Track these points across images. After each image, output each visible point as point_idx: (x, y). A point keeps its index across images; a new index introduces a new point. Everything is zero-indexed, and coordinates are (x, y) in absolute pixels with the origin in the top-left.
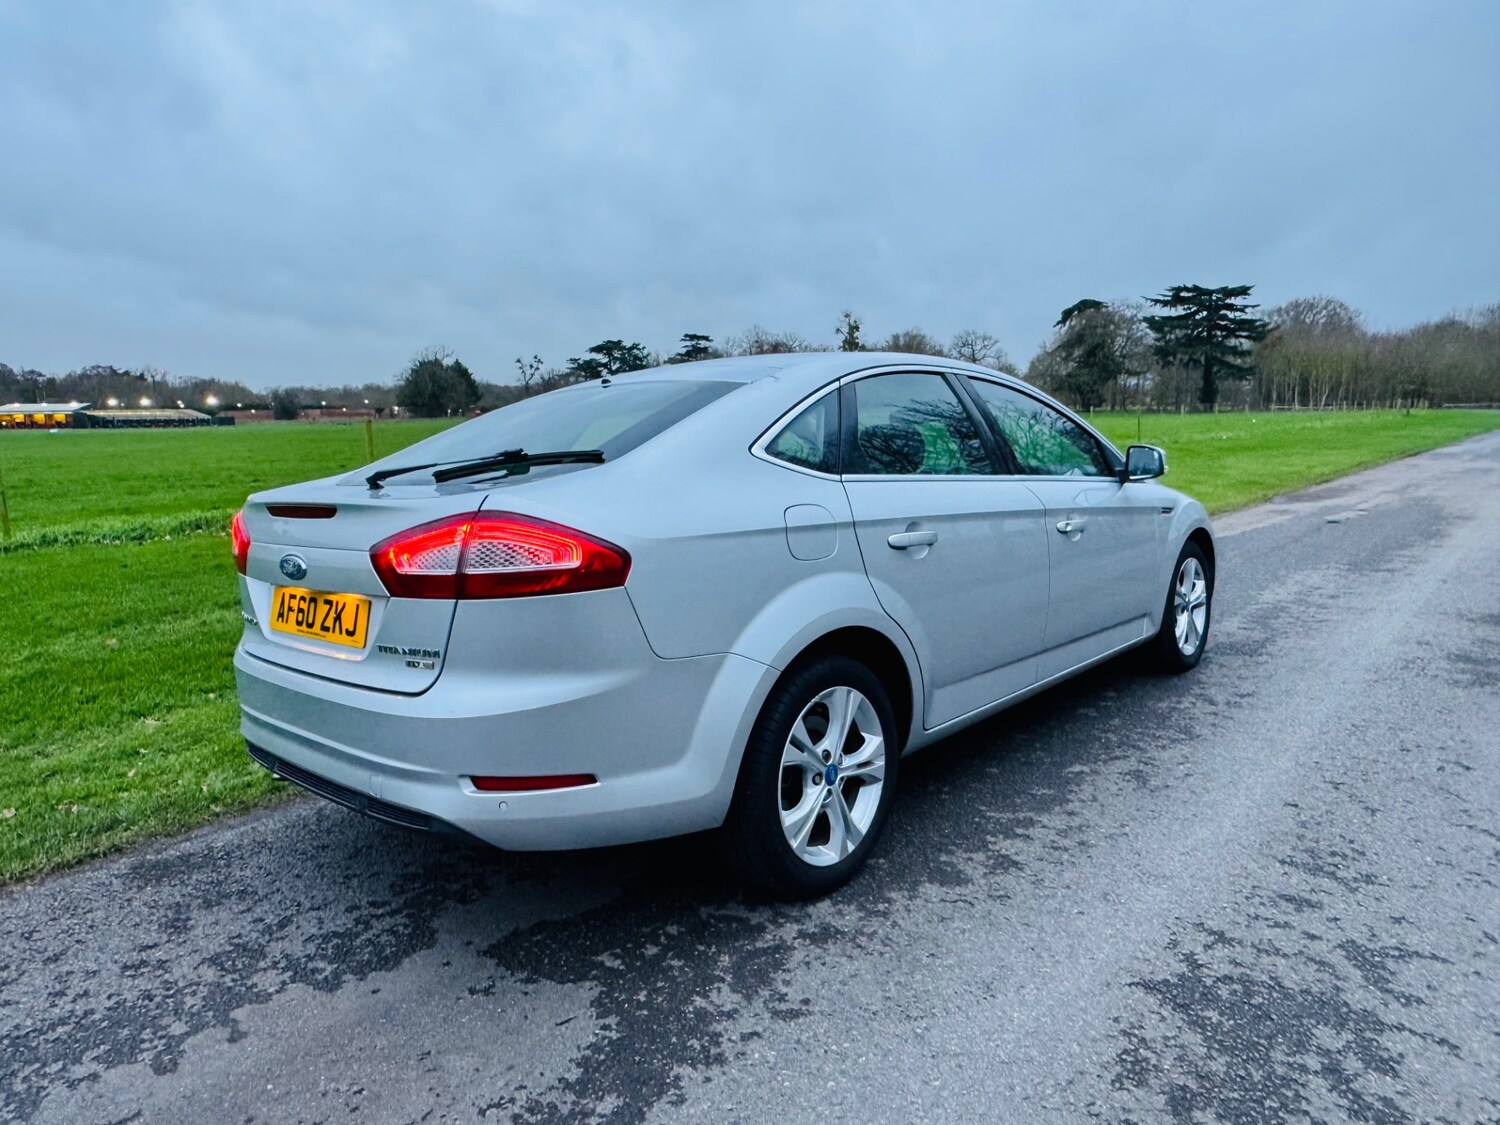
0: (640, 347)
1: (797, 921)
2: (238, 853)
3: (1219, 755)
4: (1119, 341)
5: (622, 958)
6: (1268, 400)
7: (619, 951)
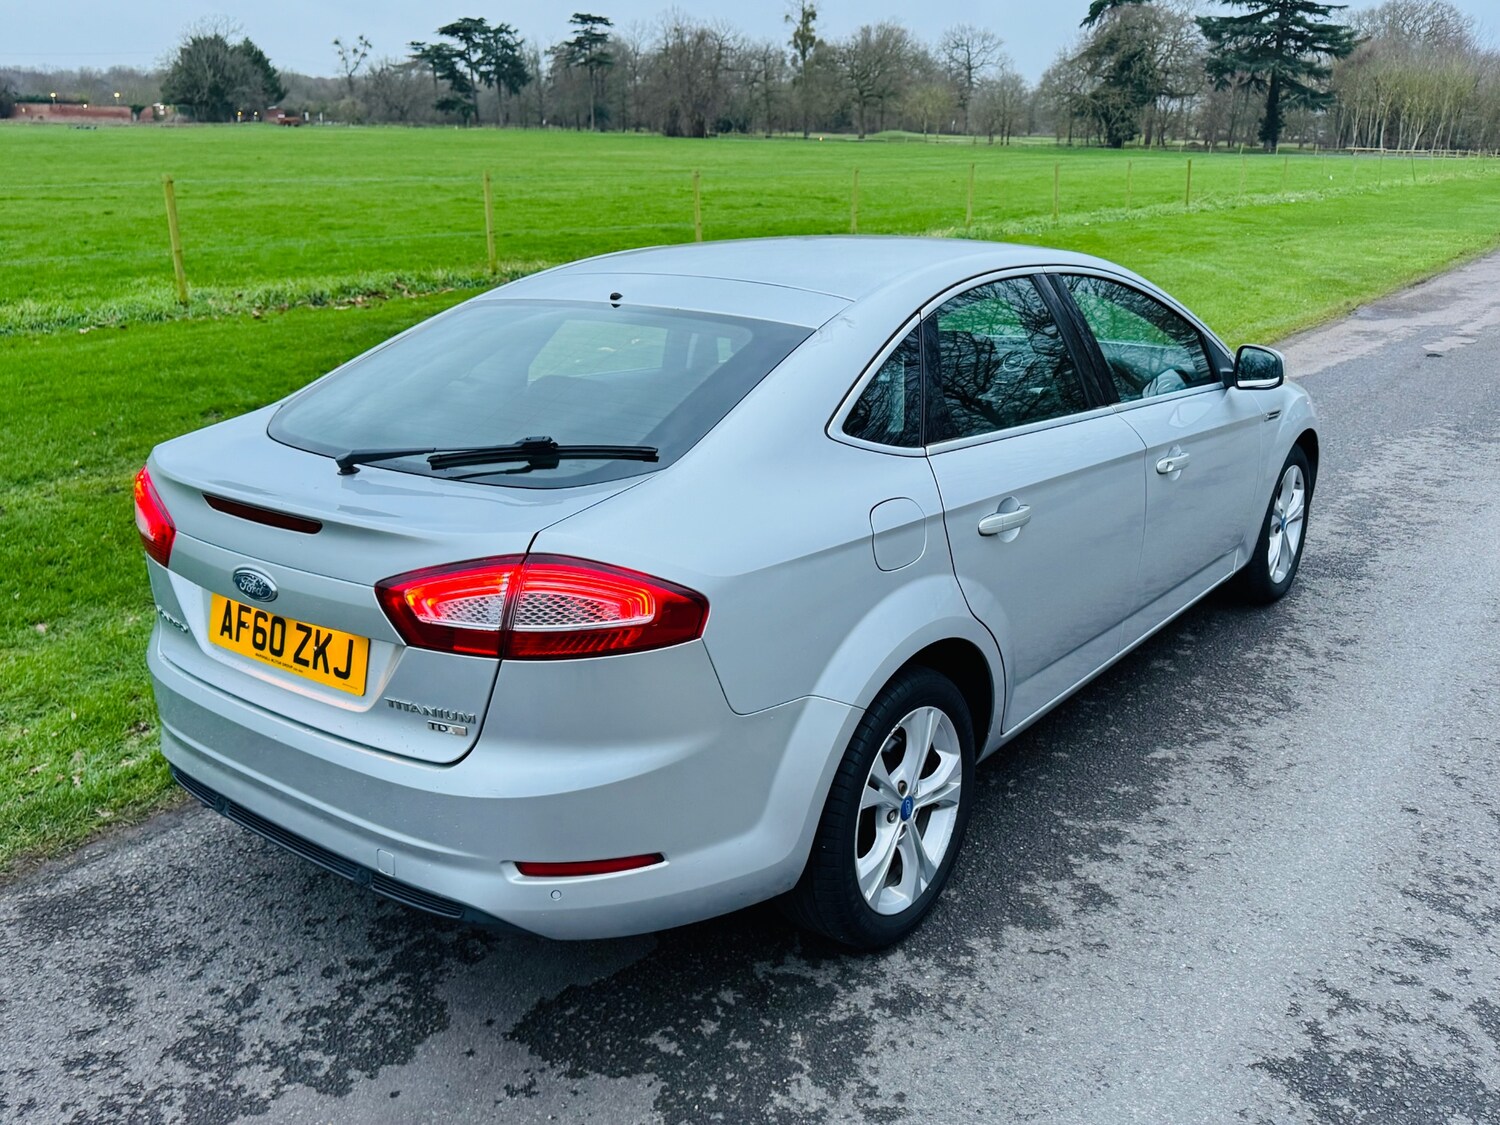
0: (511, 29)
1: (871, 982)
2: (157, 886)
3: (1324, 734)
4: (1163, 48)
5: (679, 1041)
6: (1346, 138)
7: (670, 1029)
